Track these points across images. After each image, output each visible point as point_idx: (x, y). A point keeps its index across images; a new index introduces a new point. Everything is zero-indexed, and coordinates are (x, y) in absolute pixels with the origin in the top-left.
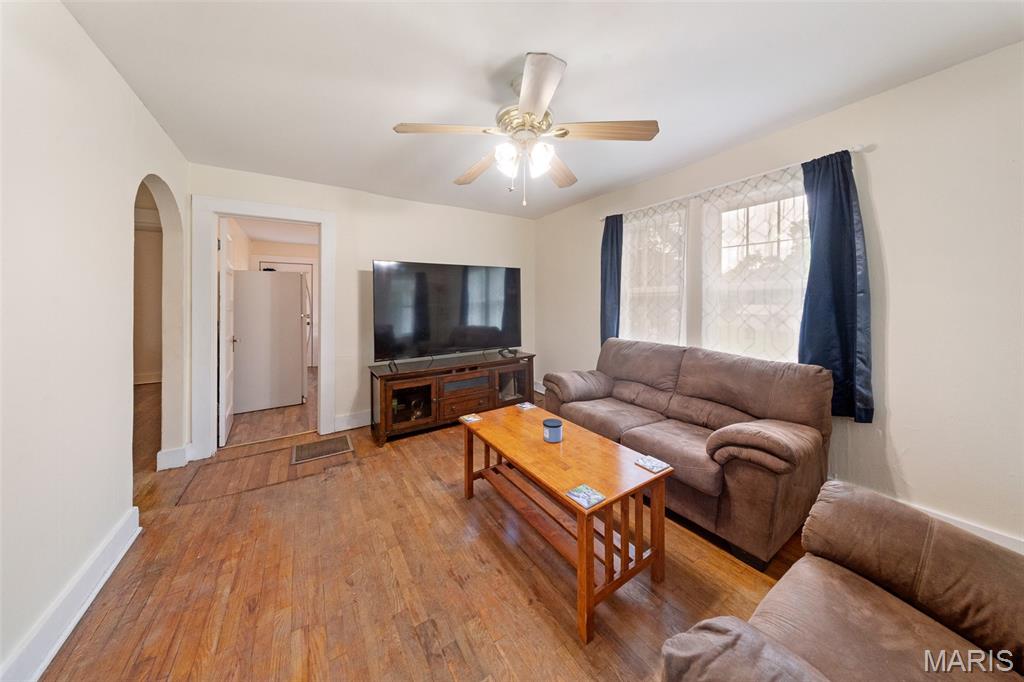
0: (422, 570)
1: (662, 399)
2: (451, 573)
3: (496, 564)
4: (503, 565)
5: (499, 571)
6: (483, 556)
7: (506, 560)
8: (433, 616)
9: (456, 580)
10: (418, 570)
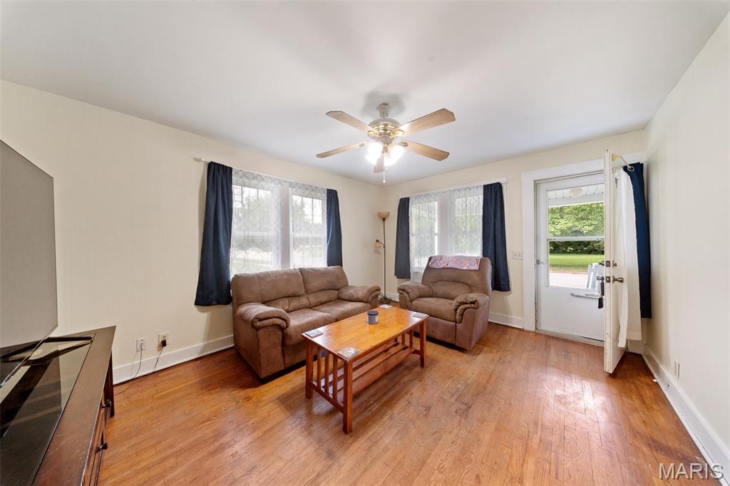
0: (436, 433)
1: (304, 301)
2: (426, 416)
3: (408, 396)
4: (406, 393)
5: (411, 394)
6: (405, 404)
7: (403, 393)
8: (454, 413)
9: (429, 411)
10: (435, 436)
